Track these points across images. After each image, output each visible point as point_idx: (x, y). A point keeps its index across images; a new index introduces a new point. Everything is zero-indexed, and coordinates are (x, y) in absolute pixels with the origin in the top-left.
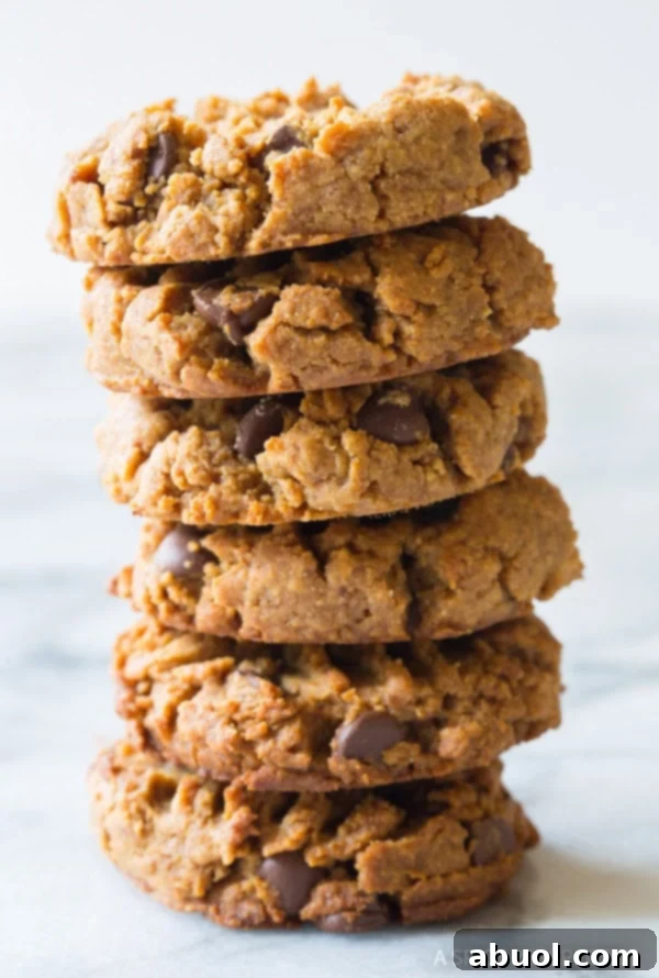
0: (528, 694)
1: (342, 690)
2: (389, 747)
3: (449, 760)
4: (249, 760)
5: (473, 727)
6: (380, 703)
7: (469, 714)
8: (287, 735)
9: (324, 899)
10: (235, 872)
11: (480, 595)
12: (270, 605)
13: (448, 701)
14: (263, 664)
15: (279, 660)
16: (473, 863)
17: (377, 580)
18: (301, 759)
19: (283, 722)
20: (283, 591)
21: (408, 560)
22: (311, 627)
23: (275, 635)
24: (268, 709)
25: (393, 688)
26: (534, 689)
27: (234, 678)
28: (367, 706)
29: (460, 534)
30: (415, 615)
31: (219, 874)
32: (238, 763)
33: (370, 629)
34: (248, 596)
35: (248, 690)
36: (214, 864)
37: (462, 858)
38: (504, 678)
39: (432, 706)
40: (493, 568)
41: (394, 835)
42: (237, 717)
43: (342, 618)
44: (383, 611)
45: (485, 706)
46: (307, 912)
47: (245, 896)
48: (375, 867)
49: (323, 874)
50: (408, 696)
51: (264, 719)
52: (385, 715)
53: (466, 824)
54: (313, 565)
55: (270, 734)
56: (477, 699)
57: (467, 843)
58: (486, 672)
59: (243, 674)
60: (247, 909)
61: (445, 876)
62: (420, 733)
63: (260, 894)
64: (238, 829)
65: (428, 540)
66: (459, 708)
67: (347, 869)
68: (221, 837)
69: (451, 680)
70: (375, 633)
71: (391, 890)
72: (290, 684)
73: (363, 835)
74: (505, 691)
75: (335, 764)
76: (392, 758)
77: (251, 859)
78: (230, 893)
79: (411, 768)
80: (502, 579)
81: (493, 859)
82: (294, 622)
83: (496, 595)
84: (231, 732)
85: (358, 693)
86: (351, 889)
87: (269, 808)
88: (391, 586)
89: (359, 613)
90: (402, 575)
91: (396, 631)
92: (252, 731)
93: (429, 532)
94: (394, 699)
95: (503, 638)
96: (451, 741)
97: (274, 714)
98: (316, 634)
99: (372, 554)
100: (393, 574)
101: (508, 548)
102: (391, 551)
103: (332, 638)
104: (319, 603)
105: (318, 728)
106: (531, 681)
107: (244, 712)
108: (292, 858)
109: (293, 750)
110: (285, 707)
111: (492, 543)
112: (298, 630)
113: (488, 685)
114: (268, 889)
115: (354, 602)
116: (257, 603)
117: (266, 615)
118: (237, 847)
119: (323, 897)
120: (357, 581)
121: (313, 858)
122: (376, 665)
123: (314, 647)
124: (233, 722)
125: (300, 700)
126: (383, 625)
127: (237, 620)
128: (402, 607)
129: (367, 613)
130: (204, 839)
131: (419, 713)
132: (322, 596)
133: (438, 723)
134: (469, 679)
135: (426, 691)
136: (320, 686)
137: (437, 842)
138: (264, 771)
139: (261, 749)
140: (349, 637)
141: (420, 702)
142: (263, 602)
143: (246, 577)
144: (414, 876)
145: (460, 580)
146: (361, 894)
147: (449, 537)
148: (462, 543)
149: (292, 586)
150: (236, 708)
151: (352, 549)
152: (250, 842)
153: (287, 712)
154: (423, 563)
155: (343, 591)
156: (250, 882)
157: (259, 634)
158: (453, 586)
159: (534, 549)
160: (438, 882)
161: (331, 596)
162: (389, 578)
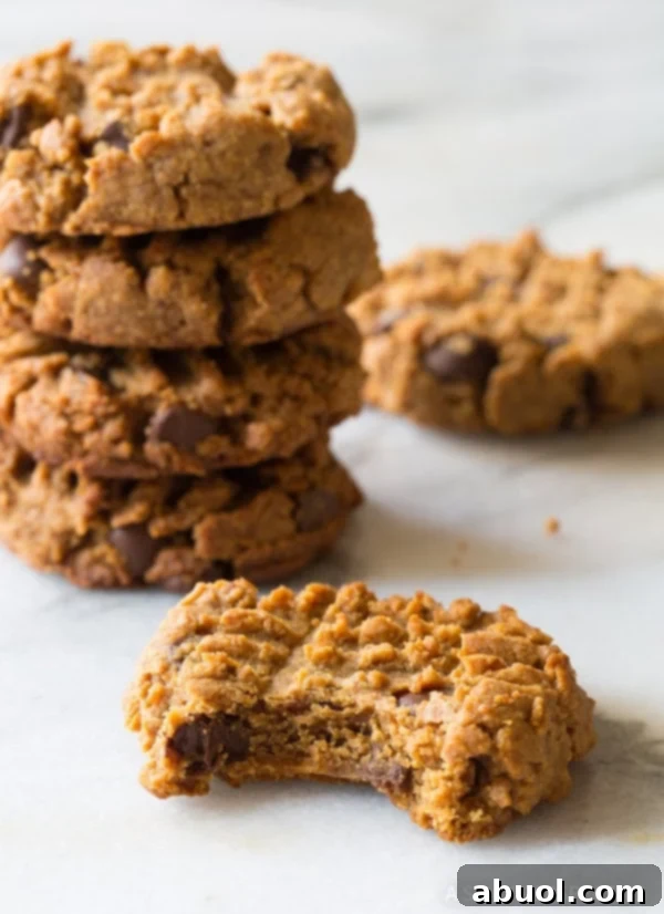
0: (326, 390)
1: (161, 388)
2: (202, 439)
3: (253, 452)
4: (77, 448)
5: (276, 423)
6: (195, 400)
7: (274, 411)
8: (112, 428)
9: (166, 564)
10: (88, 540)
11: (285, 307)
12: (97, 314)
13: (256, 400)
14: (93, 361)
15: (107, 361)
16: (299, 529)
17: (192, 294)
18: (124, 449)
19: (108, 417)
20: (109, 301)
21: (221, 274)
22: (132, 333)
23: (102, 339)
24: (95, 405)
25: (205, 388)
26: (335, 385)
27: (67, 374)
28: (182, 404)
29: (267, 252)
30: (227, 322)
31: (75, 542)
32: (68, 449)
33: (185, 335)
34: (78, 305)
35: (77, 387)
36: (68, 533)
37: (288, 526)
38: (307, 376)
39: (241, 404)
40: (296, 283)
41: (228, 507)
42: (69, 410)
43: (160, 326)
44: (196, 317)
45: (288, 404)
46: (153, 573)
47: (98, 561)
48: (211, 536)
49: (166, 541)
50: (219, 395)
51: (92, 413)
52: (199, 412)
53: (293, 496)
54: (136, 280)
55: (97, 426)
56: (282, 396)
57: (293, 514)
58: (292, 372)
59: (75, 370)
60: (99, 572)
61: (274, 543)
62: (230, 427)
63: (111, 558)
64: (92, 504)
65: (241, 257)
66: (266, 404)
67: (186, 538)
68: (75, 511)
69: (258, 380)
70: (191, 340)
71: (225, 556)
72: (118, 378)
73: (200, 510)
74: (307, 388)
75: (153, 449)
76: (204, 449)
77: (101, 529)
78: (84, 557)
79: (222, 458)
80: (305, 293)
81: (317, 525)
82: (119, 330)
83: (299, 306)
84: (62, 424)
85: (176, 392)
86: (189, 556)
87: (115, 491)
88: (204, 299)
89: (175, 323)
90: (215, 288)
91: (209, 336)
92: (81, 424)
93: (241, 249)
94: (207, 398)
95: (309, 339)
96: (257, 435)
97: (100, 410)
98: (138, 339)
99: (188, 270)
100: (207, 286)
101: (311, 263)
102: (205, 266)
103: (153, 343)
104: (140, 313)
105: (136, 417)
106: (332, 378)
107: (74, 406)
108: (137, 530)
109: (116, 441)
110: (109, 403)
111: (297, 260)
112: (123, 335)
113: (292, 384)
114: (118, 555)
115: (171, 313)
116: (85, 310)
117: (93, 322)
118: (89, 519)
119: (164, 564)
120: (174, 294)
121: (156, 529)
122: (192, 364)
123: (138, 349)
124: (64, 415)
125: (124, 397)
126: (196, 333)
127: (68, 324)
128: (214, 318)
129: (183, 323)
130: (62, 512)
131: (229, 410)
132: (142, 307)
133: (246, 418)
134: (275, 380)
135: (236, 391)
136: (141, 383)
137: (269, 516)
138: (91, 459)
139: (89, 440)
140: (166, 343)
141: (229, 400)
142: (92, 311)
143: (77, 288)
144: (245, 542)
145: (267, 294)
146: (198, 560)
147: (257, 256)
148: (269, 261)
149: (116, 298)
150: (67, 402)
151: (171, 266)
152: (100, 514)
153: (112, 409)
154: (235, 276)
155: (161, 304)
156: (101, 549)
157: (88, 337)
158: (260, 299)
159: (335, 262)
160: (267, 550)
161: (151, 307)
162: (203, 292)
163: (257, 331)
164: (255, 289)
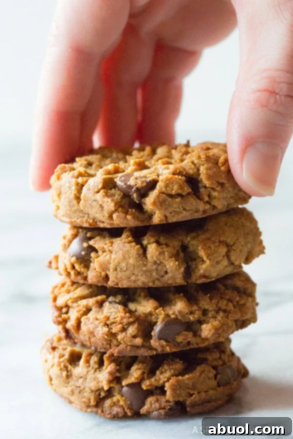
0: (241, 307)
1: (156, 308)
2: (178, 334)
3: (206, 339)
4: (115, 342)
5: (216, 323)
6: (174, 314)
7: (214, 317)
8: (132, 330)
9: (151, 404)
10: (109, 393)
11: (218, 263)
12: (122, 270)
13: (205, 312)
14: (119, 298)
15: (127, 296)
16: (219, 385)
17: (171, 257)
18: (138, 341)
19: (129, 324)
20: (128, 264)
21: (184, 248)
22: (141, 280)
23: (124, 284)
24: (122, 318)
25: (179, 306)
26: (244, 305)
27: (107, 304)
28: (168, 316)
29: (207, 235)
30: (188, 273)
31: (103, 394)
32: (109, 343)
33: (168, 280)
34: (112, 266)
35: (113, 310)
36: (100, 390)
37: (214, 383)
38: (230, 300)
39: (198, 315)
40: (223, 250)
41: (182, 373)
42: (108, 322)
43: (155, 275)
44: (173, 271)
45: (221, 314)
46: (143, 410)
47: (114, 404)
48: (174, 389)
49: (150, 393)
50: (186, 310)
51: (121, 323)
52: (176, 319)
53: (215, 368)
54: (141, 251)
55: (124, 330)
56: (218, 311)
57: (216, 376)
58: (222, 298)
59: (110, 303)
60: (116, 410)
61: (206, 392)
62: (192, 327)
63: (122, 403)
64: (111, 373)
65: (193, 238)
66: (210, 315)
67: (161, 390)
68: (103, 377)
69: (205, 303)
70: (170, 282)
71: (181, 399)
72: (132, 306)
73: (168, 374)
74: (231, 306)
75: (154, 342)
76: (180, 339)
77: (117, 387)
78: (108, 403)
79: (189, 343)
80: (228, 255)
81: (228, 383)
82: (133, 278)
83: (225, 262)
84: (106, 329)
85: (163, 310)
86: (163, 399)
87: (124, 364)
88: (176, 260)
89: (162, 273)
90: (182, 255)
91: (179, 280)
92: (115, 329)
93: (194, 234)
94: (180, 312)
95: (229, 282)
96: (207, 330)
97: (125, 321)
98: (143, 283)
99: (167, 245)
100: (178, 254)
101: (230, 241)
102: (176, 244)
103: (151, 285)
104: (144, 269)
105: (146, 326)
106: (243, 302)
107: (112, 320)
108: (135, 386)
109: (134, 337)
110: (130, 317)
111: (222, 239)
112: (135, 282)
113: (223, 304)
114: (125, 401)
115: (160, 268)
116: (116, 269)
117: (120, 275)
118: (110, 382)
119: (151, 403)
120: (161, 258)
121: (145, 386)
122: (171, 296)
123: (143, 289)
124: (106, 325)
125: (137, 314)
126: (173, 278)
127: (107, 278)
128: (182, 269)
129: (166, 272)
130: (95, 379)
131: (191, 318)
132: (145, 265)
133: (200, 322)
134: (214, 301)
135: (195, 308)
136: (145, 307)
137: (202, 376)
138: (122, 347)
139: (120, 337)
140: (158, 284)
141: (192, 313)
142: (119, 269)
143: (110, 257)
144: (192, 392)
145: (208, 256)
146: (168, 401)
147: (203, 237)
148: (209, 239)
149: (131, 261)
150: (108, 318)
151: (158, 243)
152: (116, 379)
153: (131, 320)
154: (191, 249)
155: (155, 263)
156: (117, 397)
157: (117, 284)
158: (205, 259)
159: (242, 241)
160: (203, 395)
161: (150, 265)
162: (176, 256)
163: (204, 276)
164: (202, 253)
